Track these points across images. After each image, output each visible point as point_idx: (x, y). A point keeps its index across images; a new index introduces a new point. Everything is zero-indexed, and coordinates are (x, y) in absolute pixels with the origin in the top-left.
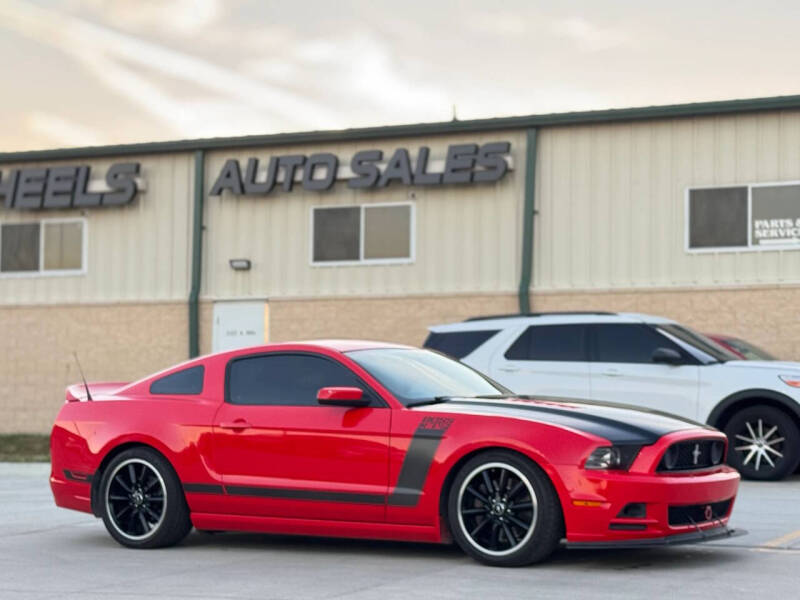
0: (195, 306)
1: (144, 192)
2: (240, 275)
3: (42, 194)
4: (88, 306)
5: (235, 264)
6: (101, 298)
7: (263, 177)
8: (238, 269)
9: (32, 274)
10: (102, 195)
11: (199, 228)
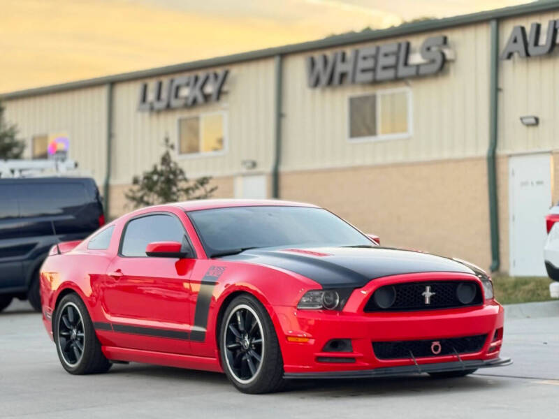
0: (493, 160)
1: (453, 61)
2: (531, 129)
3: (373, 70)
4: (412, 164)
5: (526, 121)
6: (423, 157)
7: (544, 40)
8: (528, 125)
9: (371, 139)
10: (418, 66)
11: (496, 90)
